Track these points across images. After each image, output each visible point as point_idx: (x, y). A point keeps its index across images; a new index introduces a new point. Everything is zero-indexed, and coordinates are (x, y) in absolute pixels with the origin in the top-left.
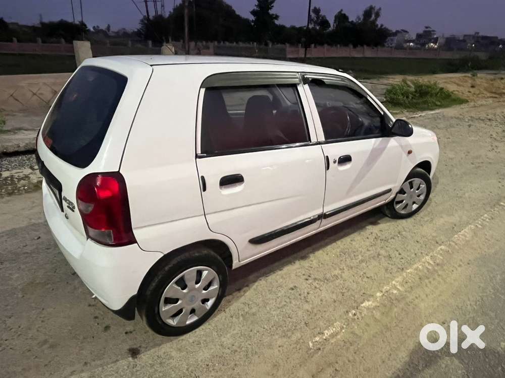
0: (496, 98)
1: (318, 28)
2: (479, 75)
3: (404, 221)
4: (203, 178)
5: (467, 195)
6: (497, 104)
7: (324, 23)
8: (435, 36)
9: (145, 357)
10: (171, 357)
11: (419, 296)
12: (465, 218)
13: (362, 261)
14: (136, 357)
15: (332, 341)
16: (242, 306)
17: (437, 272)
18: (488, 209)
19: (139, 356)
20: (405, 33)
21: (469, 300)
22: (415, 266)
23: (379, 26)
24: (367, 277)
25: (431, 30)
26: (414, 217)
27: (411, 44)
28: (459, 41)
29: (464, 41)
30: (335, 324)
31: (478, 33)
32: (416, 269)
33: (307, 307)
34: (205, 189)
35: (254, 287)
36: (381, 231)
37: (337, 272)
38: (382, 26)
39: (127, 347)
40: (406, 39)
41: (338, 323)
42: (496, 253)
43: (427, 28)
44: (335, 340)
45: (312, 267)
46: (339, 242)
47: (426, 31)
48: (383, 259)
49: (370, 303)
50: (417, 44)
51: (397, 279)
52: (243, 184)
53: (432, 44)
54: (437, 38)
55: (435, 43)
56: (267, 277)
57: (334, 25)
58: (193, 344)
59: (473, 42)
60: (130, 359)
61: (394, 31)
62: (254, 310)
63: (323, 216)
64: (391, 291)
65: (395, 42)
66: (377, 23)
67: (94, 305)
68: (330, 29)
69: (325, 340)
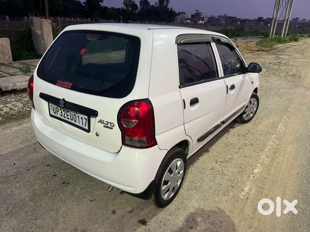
0: (252, 53)
1: (130, 9)
2: (238, 40)
3: (247, 124)
4: (184, 100)
5: (269, 107)
6: (254, 57)
7: (134, 6)
8: (202, 16)
9: (152, 223)
10: (169, 220)
11: (279, 162)
12: (276, 120)
13: (239, 149)
14: (147, 225)
15: (251, 193)
16: (190, 184)
17: (280, 149)
18: (284, 113)
19: (148, 224)
20: (184, 14)
21: (303, 160)
22: (268, 147)
23: (170, 9)
24: (247, 157)
25: (199, 12)
26: (251, 121)
27: (189, 21)
28: (216, 19)
29: (219, 19)
30: (247, 184)
31: (226, 15)
32: (269, 149)
33: (227, 177)
34: (185, 108)
35: (190, 171)
36: (238, 131)
37: (230, 156)
38: (171, 9)
39: (136, 220)
40: (185, 18)
41: (248, 183)
42: (301, 135)
43: (197, 11)
44: (252, 192)
45: (215, 156)
46: (220, 140)
47: (197, 13)
48: (249, 146)
49: (257, 170)
50: (192, 21)
51: (263, 155)
52: (198, 104)
53: (201, 21)
54: (203, 17)
55: (203, 20)
56: (193, 165)
57: (140, 8)
58: (176, 210)
59: (223, 20)
60: (143, 226)
61: (177, 12)
62: (198, 185)
63: (223, 123)
64: (264, 162)
65: (179, 20)
66: (168, 7)
67: (94, 200)
68: (138, 10)
69: (247, 193)
